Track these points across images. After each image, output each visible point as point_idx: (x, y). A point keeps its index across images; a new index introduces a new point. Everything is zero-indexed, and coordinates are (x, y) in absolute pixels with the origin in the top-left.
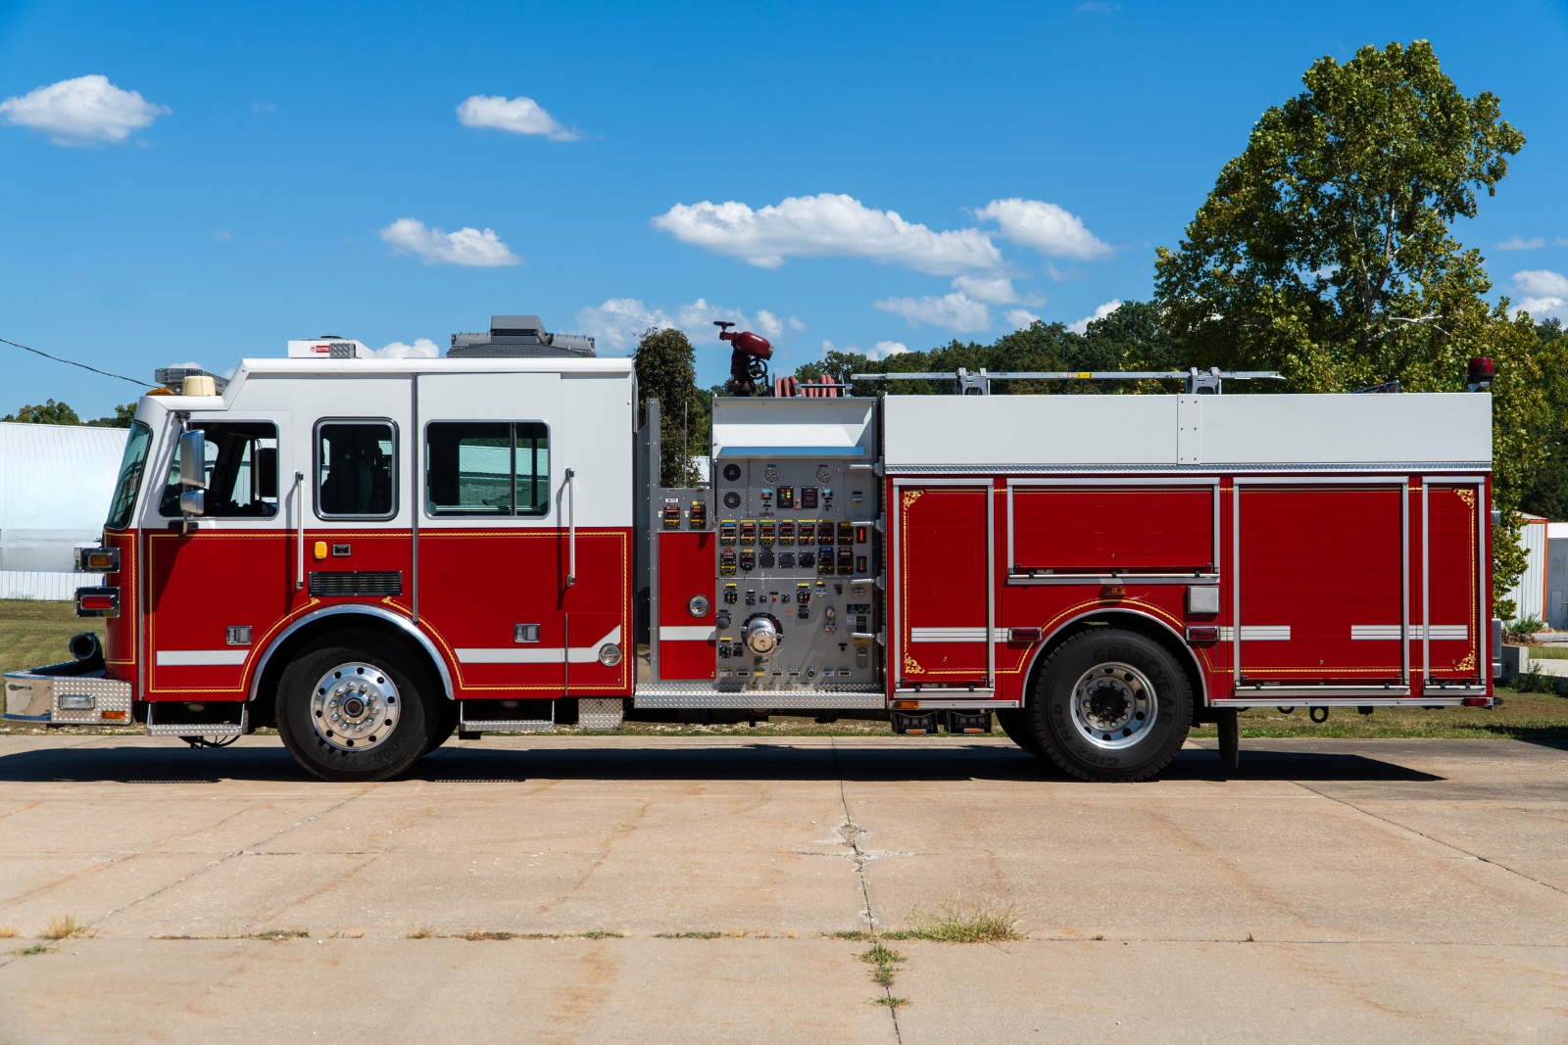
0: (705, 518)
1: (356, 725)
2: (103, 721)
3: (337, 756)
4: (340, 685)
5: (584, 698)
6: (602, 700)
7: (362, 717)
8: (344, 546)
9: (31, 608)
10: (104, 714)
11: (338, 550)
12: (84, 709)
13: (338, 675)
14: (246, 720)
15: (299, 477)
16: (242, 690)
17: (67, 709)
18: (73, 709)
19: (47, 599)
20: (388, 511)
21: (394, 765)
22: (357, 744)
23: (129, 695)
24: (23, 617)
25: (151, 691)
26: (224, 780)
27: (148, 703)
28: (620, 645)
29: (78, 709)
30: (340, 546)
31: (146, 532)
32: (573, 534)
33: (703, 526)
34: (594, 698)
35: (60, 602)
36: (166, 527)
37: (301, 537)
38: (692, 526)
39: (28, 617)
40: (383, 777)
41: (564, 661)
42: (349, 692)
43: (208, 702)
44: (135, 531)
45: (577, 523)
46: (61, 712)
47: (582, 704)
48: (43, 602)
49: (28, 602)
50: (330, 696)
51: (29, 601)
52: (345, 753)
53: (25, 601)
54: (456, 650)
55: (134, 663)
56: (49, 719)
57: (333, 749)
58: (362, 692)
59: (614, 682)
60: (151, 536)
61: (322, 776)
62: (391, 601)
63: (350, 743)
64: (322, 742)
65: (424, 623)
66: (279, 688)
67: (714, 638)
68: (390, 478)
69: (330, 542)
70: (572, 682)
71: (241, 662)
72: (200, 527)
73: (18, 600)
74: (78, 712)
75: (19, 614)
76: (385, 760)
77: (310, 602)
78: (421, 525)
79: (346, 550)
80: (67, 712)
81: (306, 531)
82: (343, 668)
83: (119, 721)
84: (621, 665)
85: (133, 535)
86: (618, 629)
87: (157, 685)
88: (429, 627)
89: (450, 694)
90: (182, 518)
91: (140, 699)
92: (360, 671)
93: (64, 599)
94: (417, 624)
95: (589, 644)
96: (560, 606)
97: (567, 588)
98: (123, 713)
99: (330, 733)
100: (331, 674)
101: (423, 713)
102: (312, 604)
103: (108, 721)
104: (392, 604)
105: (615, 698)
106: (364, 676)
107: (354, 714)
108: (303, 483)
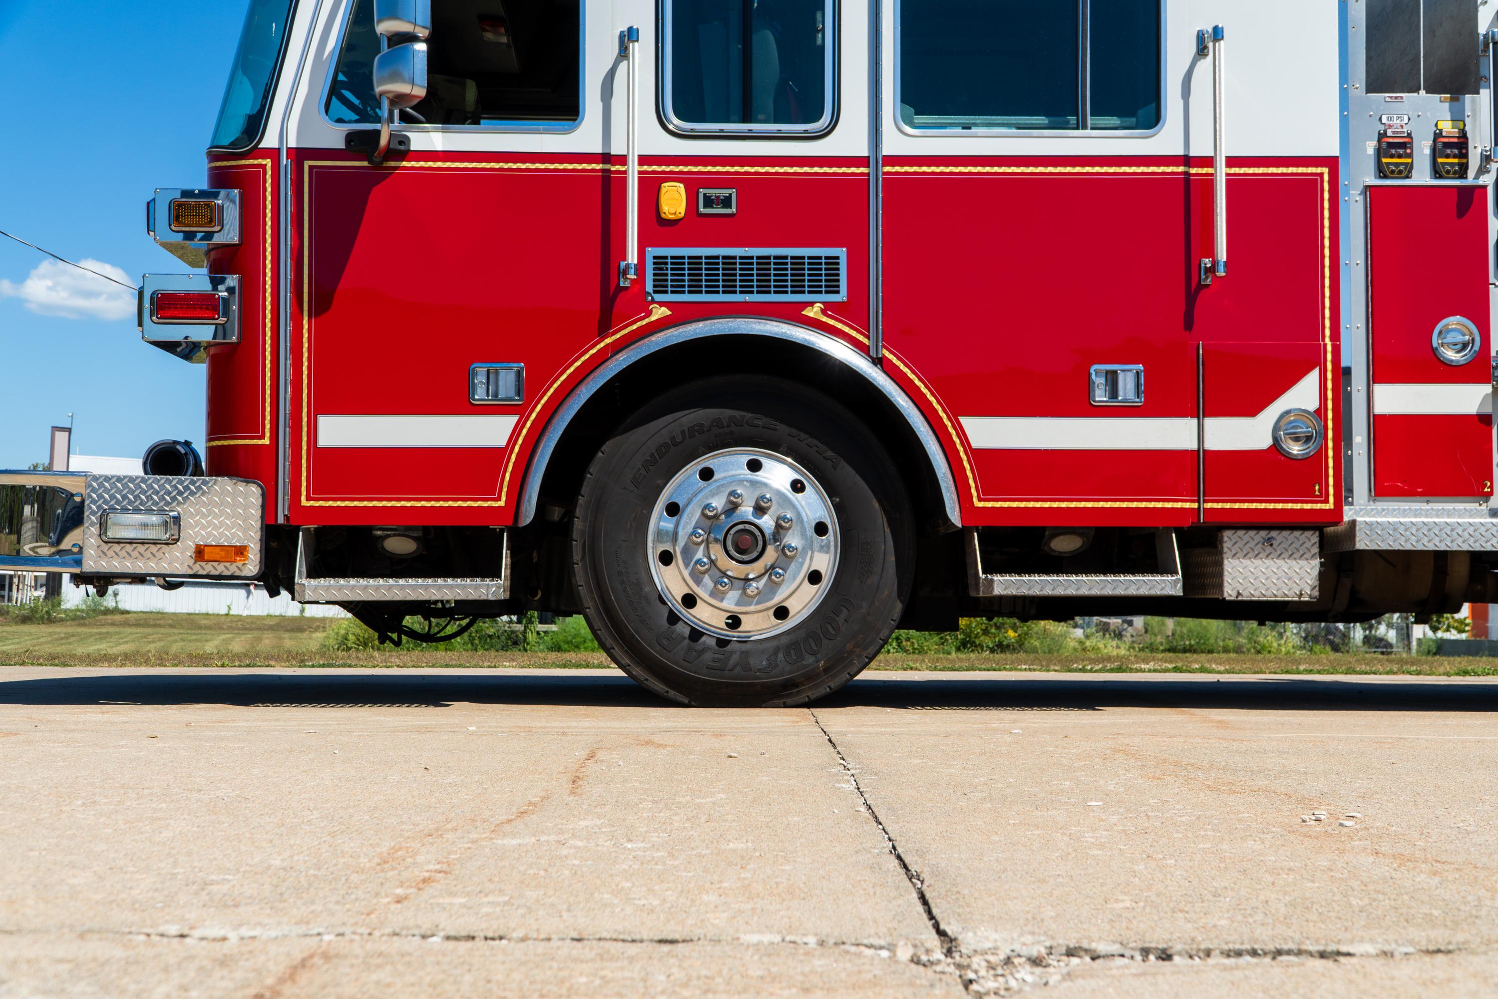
0: (1466, 156)
1: (747, 580)
2: (197, 568)
3: (706, 649)
4: (713, 495)
5: (1235, 527)
6: (1274, 534)
7: (759, 566)
8: (725, 192)
9: (163, 618)
10: (200, 553)
11: (709, 202)
12: (155, 542)
13: (707, 474)
14: (509, 571)
15: (629, 36)
16: (502, 503)
17: (118, 541)
18: (131, 541)
19: (178, 611)
20: (817, 116)
21: (826, 670)
22: (747, 624)
23: (256, 512)
24: (155, 626)
25: (304, 502)
26: (456, 704)
27: (297, 529)
28: (1318, 412)
29: (143, 542)
30: (713, 192)
31: (299, 155)
32: (1221, 173)
33: (1462, 171)
34: (1258, 528)
35: (189, 614)
36: (341, 145)
37: (633, 171)
38: (1437, 172)
39: (160, 626)
40: (803, 698)
41: (1194, 446)
42: (732, 507)
43: (426, 529)
44: (274, 154)
45: (1228, 149)
46: (105, 547)
47: (1229, 538)
48: (174, 614)
49: (161, 615)
50: (691, 517)
51: (162, 613)
52: (722, 643)
53: (159, 613)
54: (963, 420)
55: (267, 441)
56: (79, 563)
57: (696, 634)
58: (760, 510)
59: (1307, 494)
60: (307, 164)
61: (672, 694)
62: (824, 312)
63: (734, 622)
64: (673, 618)
65: (895, 360)
66: (581, 500)
67: (1488, 410)
68: (822, 47)
69: (692, 185)
70: (1213, 493)
71: (502, 443)
72: (414, 147)
73: (151, 612)
74: (141, 548)
75: (152, 623)
76: (810, 660)
77: (649, 313)
78: (888, 149)
79: (727, 202)
80: (117, 547)
81: (644, 160)
82: (717, 461)
83: (232, 569)
84: (1318, 458)
85: (268, 162)
86: (1312, 379)
87: (317, 490)
88: (906, 370)
89: (954, 515)
90: (377, 126)
91: (281, 520)
92: (754, 466)
93: (192, 611)
94: (879, 362)
95: (1251, 409)
96: (1188, 324)
97: (1201, 287)
98: (241, 551)
99: (690, 601)
100: (692, 469)
101: (892, 558)
102: (653, 318)
103: (209, 568)
104: (824, 319)
105: (1303, 528)
106: (760, 476)
107: (746, 558)
108: (636, 49)
